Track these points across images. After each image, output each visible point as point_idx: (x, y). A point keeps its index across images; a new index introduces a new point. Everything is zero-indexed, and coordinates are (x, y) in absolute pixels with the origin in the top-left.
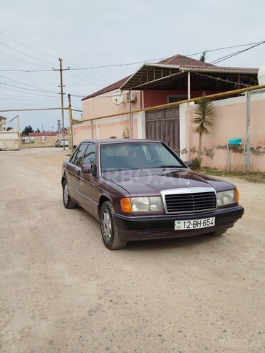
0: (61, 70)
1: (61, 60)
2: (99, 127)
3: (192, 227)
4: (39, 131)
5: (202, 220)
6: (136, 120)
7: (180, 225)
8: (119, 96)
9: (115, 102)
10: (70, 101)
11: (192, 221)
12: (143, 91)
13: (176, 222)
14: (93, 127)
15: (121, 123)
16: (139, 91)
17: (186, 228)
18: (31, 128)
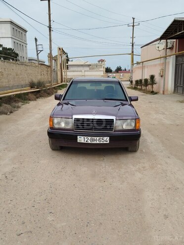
0: (133, 26)
1: (134, 19)
2: (147, 67)
3: (89, 142)
4: (126, 70)
5: (98, 138)
6: (169, 62)
7: (81, 139)
8: (162, 44)
9: (157, 49)
10: (133, 49)
11: (90, 138)
12: (178, 40)
13: (78, 137)
14: (143, 68)
15: (159, 64)
16: (175, 40)
17: (85, 142)
18: (121, 68)
